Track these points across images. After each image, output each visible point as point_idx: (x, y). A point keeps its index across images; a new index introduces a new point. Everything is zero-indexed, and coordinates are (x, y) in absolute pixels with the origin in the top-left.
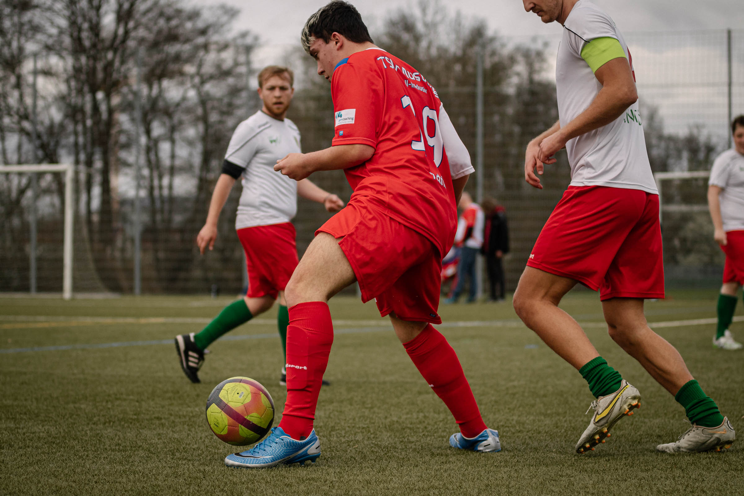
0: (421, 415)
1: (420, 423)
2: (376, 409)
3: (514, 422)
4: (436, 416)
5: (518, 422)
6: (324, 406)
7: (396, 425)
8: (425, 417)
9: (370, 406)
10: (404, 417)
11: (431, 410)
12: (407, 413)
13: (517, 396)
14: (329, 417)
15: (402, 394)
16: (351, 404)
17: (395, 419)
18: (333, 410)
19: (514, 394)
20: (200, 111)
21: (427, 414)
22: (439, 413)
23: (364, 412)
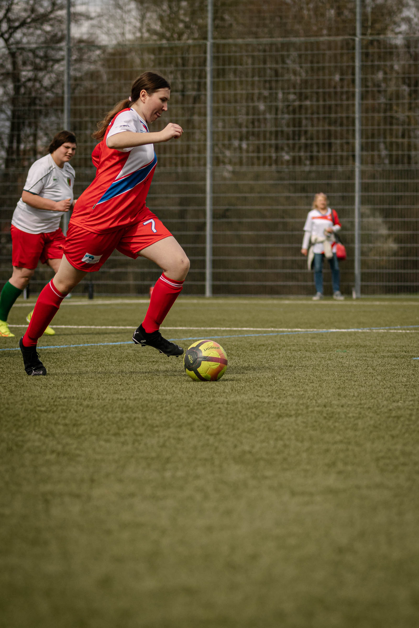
0: (280, 443)
1: (278, 453)
2: (223, 436)
3: (398, 453)
4: (299, 444)
5: (404, 453)
6: (158, 432)
7: (248, 456)
8: (285, 446)
9: (215, 432)
10: (258, 446)
11: (293, 437)
12: (263, 441)
13: (402, 419)
14: (163, 446)
15: (257, 416)
16: (192, 430)
17: (247, 448)
18: (169, 437)
19: (398, 417)
20: (9, 66)
21: (287, 443)
22: (302, 441)
23: (208, 440)
